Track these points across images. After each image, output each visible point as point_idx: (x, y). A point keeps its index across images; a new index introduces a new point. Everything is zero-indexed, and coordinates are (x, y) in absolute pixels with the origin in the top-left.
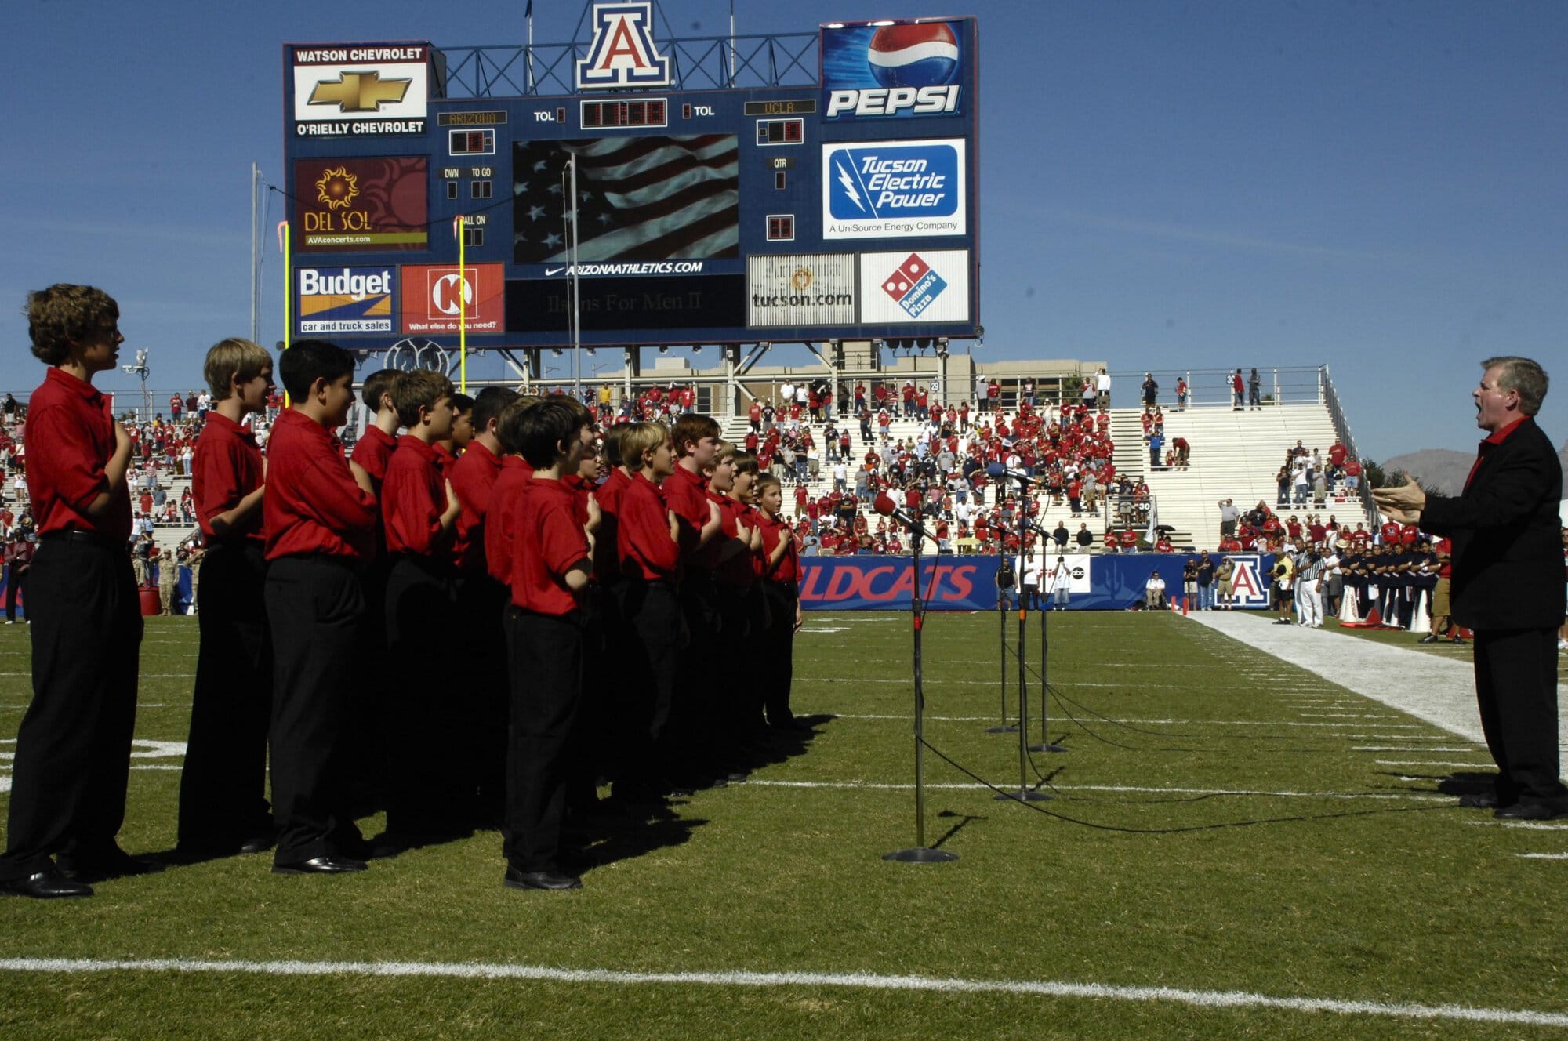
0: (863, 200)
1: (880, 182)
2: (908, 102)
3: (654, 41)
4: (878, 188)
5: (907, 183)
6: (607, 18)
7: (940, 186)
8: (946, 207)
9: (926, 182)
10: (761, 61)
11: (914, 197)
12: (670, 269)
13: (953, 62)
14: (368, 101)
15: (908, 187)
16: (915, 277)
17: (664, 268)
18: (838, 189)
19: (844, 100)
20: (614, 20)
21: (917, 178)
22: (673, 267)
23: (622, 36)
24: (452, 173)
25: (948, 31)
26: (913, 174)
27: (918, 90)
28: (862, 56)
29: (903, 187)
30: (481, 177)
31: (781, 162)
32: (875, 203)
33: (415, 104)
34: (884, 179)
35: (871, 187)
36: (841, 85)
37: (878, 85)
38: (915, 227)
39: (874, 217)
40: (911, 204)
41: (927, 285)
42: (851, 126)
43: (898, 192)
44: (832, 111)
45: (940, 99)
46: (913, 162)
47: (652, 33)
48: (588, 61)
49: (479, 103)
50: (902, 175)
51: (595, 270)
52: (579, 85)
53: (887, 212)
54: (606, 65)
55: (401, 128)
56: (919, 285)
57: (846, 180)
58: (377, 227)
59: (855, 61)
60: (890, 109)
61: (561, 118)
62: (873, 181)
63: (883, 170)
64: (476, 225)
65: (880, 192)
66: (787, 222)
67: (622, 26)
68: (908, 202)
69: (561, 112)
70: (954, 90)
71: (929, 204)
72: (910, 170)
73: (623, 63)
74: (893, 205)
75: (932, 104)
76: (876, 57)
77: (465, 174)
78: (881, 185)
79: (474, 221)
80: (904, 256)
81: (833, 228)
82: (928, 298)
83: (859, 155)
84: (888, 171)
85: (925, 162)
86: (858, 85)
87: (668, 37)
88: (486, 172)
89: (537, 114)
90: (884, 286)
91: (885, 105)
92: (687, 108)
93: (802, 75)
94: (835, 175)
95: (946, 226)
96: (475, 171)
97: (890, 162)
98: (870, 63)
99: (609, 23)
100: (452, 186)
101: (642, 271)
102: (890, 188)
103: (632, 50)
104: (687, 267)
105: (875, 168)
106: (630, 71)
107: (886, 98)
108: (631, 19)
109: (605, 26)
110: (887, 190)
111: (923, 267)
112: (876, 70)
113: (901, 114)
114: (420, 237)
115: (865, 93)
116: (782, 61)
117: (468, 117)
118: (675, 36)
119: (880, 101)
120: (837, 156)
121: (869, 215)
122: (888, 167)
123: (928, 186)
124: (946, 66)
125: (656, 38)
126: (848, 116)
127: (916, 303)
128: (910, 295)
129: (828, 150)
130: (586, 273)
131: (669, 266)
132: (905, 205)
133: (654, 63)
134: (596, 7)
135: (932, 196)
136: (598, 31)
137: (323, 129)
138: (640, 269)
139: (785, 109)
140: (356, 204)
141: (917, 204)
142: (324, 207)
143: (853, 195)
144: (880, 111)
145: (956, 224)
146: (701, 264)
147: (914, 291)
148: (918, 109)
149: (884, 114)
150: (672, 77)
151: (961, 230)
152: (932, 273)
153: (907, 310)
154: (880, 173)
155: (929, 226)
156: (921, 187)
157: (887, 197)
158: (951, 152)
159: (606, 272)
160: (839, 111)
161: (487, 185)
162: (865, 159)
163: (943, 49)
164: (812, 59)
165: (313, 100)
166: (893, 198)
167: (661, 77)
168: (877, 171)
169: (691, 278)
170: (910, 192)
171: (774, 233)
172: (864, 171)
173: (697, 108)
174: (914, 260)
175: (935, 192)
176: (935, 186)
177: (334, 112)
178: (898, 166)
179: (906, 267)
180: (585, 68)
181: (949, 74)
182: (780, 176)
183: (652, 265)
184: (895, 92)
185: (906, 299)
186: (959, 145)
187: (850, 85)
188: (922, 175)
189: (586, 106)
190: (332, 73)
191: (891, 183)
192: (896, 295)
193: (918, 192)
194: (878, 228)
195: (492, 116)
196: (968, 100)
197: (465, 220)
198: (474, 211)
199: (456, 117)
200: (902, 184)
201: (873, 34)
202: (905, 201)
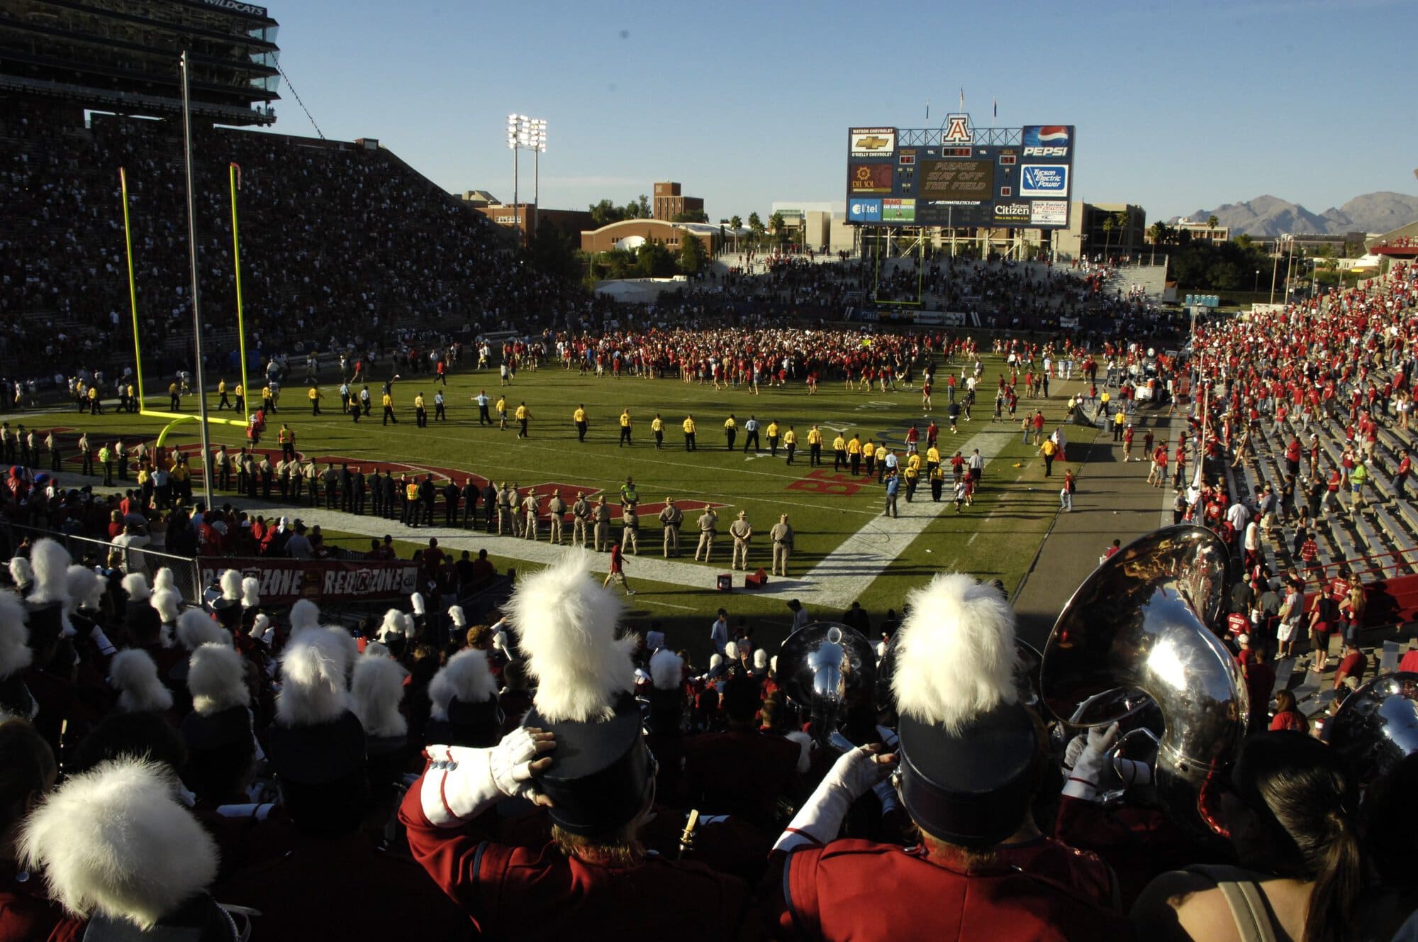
0: (1034, 183)
2: (1050, 152)
6: (953, 121)
7: (1059, 180)
8: (1061, 187)
9: (1055, 179)
10: (1003, 137)
13: (1066, 139)
14: (874, 146)
15: (1049, 180)
17: (968, 203)
18: (1026, 179)
19: (1030, 150)
20: (955, 122)
21: (1052, 177)
23: (958, 127)
24: (900, 170)
25: (1064, 130)
26: (1050, 176)
27: (1054, 148)
28: (1036, 137)
31: (1007, 170)
33: (890, 147)
34: (1041, 177)
35: (1037, 179)
36: (1029, 146)
37: (1041, 146)
38: (1050, 193)
40: (1049, 186)
42: (1031, 159)
43: (1045, 182)
44: (1025, 154)
45: (1061, 152)
46: (1051, 172)
48: (946, 135)
49: (910, 147)
50: (1047, 176)
52: (943, 142)
53: (1041, 188)
54: (952, 136)
55: (884, 155)
57: (1028, 177)
58: (876, 186)
59: (1034, 138)
61: (935, 153)
62: (1037, 177)
64: (908, 187)
65: (1039, 181)
66: (1008, 190)
67: (958, 124)
69: (935, 151)
70: (1066, 149)
71: (1055, 186)
72: (1050, 174)
73: (957, 136)
74: (1043, 186)
75: (1058, 153)
76: (1040, 137)
77: (905, 170)
78: (1040, 179)
79: (907, 185)
81: (1024, 192)
83: (1033, 169)
84: (1042, 174)
85: (1055, 172)
86: (1034, 146)
87: (973, 128)
88: (911, 170)
89: (928, 152)
91: (1043, 153)
92: (977, 151)
93: (1016, 140)
94: (1025, 174)
95: (1060, 193)
96: (908, 169)
97: (1043, 172)
98: (1039, 139)
100: (900, 174)
101: (960, 204)
103: (961, 132)
104: (974, 203)
106: (960, 139)
107: (1043, 150)
108: (961, 122)
109: (952, 124)
110: (1042, 180)
112: (1041, 141)
113: (1048, 156)
114: (889, 190)
115: (1036, 149)
116: (1010, 137)
117: (906, 152)
118: (975, 128)
119: (1041, 151)
120: (1026, 169)
121: (1035, 188)
124: (1064, 141)
127: (1049, 218)
129: (1023, 166)
130: (941, 203)
133: (967, 136)
134: (950, 118)
135: (1056, 183)
136: (950, 125)
137: (860, 155)
139: (1010, 153)
140: (870, 179)
141: (1051, 186)
142: (859, 179)
143: (1031, 182)
145: (1064, 193)
146: (979, 202)
148: (1053, 154)
149: (1042, 156)
151: (1065, 195)
153: (1047, 220)
155: (1055, 193)
156: (1053, 180)
158: (1063, 170)
160: (1027, 154)
161: (911, 174)
162: (1035, 170)
163: (1063, 135)
164: (1019, 137)
165: (858, 145)
166: (1043, 183)
167: (970, 141)
168: (1039, 174)
169: (976, 206)
170: (1049, 182)
171: (1004, 193)
172: (1035, 174)
173: (981, 151)
174: (1049, 204)
175: (1058, 182)
177: (864, 149)
178: (1046, 173)
180: (945, 137)
181: (1065, 143)
182: (1007, 175)
183: (963, 202)
184: (1046, 149)
186: (1066, 167)
187: (1032, 146)
188: (1054, 176)
189: (945, 149)
190: (864, 137)
191: (1044, 179)
193: (1052, 182)
194: (1038, 193)
195: (914, 152)
196: (1070, 153)
197: (904, 185)
198: (907, 182)
199: (902, 152)
200: (1047, 179)
201: (1040, 129)
202: (1047, 185)
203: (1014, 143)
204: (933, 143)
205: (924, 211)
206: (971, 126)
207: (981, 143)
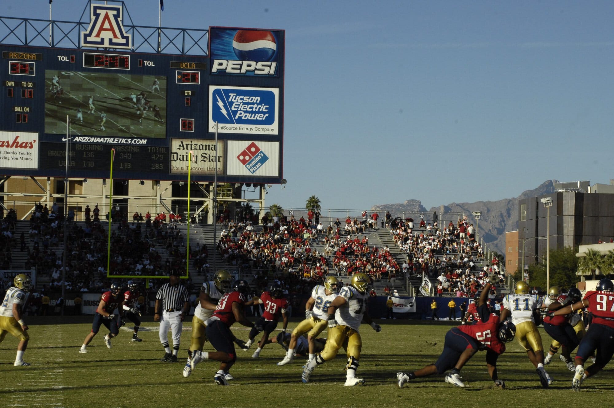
0: (229, 114)
1: (238, 106)
2: (252, 68)
3: (124, 26)
4: (236, 109)
5: (250, 108)
6: (98, 11)
7: (267, 110)
8: (269, 121)
9: (260, 108)
11: (254, 115)
12: (130, 142)
13: (274, 51)
15: (251, 110)
16: (253, 154)
17: (126, 141)
18: (216, 108)
19: (221, 64)
20: (102, 13)
21: (255, 106)
22: (131, 141)
23: (107, 22)
24: (11, 84)
25: (272, 36)
26: (253, 104)
27: (257, 63)
28: (230, 44)
29: (248, 110)
30: (27, 87)
31: (188, 93)
32: (235, 116)
34: (239, 105)
35: (233, 109)
36: (219, 57)
37: (237, 58)
38: (254, 130)
39: (234, 123)
40: (252, 118)
41: (259, 158)
42: (224, 78)
43: (246, 112)
44: (214, 69)
45: (266, 68)
46: (254, 98)
47: (122, 21)
48: (88, 32)
49: (26, 48)
50: (248, 104)
51: (89, 140)
52: (82, 44)
53: (240, 121)
54: (98, 35)
56: (255, 158)
57: (220, 104)
59: (226, 46)
60: (243, 71)
61: (73, 60)
62: (234, 105)
63: (239, 101)
64: (24, 112)
65: (237, 111)
66: (190, 123)
67: (107, 17)
68: (251, 117)
69: (72, 57)
70: (274, 64)
71: (261, 119)
72: (252, 102)
73: (107, 35)
74: (243, 118)
75: (264, 70)
77: (18, 84)
78: (238, 108)
79: (23, 109)
80: (248, 143)
81: (213, 127)
82: (259, 164)
83: (227, 92)
84: (242, 101)
85: (259, 98)
86: (227, 58)
87: (132, 25)
88: (30, 85)
89: (59, 57)
90: (238, 157)
91: (240, 69)
92: (140, 61)
94: (215, 101)
95: (269, 130)
96: (24, 84)
97: (242, 97)
98: (234, 48)
99: (99, 14)
100: (10, 91)
101: (115, 142)
102: (242, 109)
103: (112, 29)
104: (138, 142)
105: (235, 99)
106: (110, 40)
107: (241, 65)
108: (111, 13)
109: (97, 16)
110: (241, 110)
111: (257, 149)
112: (237, 51)
113: (248, 74)
115: (231, 62)
117: (20, 55)
118: (134, 25)
119: (238, 67)
120: (216, 92)
121: (232, 122)
122: (241, 99)
123: (261, 110)
124: (270, 53)
125: (124, 24)
126: (222, 73)
127: (254, 166)
128: (250, 163)
129: (212, 88)
130: (84, 141)
131: (129, 140)
132: (249, 118)
133: (123, 37)
134: (93, 5)
135: (263, 115)
136: (93, 18)
138: (114, 141)
139: (190, 66)
141: (255, 118)
143: (224, 112)
144: (238, 71)
145: (273, 129)
146: (146, 140)
147: (253, 160)
148: (256, 72)
149: (240, 73)
150: (133, 45)
151: (276, 132)
152: (262, 152)
153: (249, 170)
154: (237, 102)
155: (261, 129)
156: (257, 110)
157: (241, 114)
158: (272, 94)
159: (95, 141)
160: (218, 70)
161: (30, 92)
162: (230, 94)
163: (269, 44)
164: (204, 43)
166: (243, 115)
167: (127, 44)
168: (236, 101)
169: (141, 146)
170: (252, 112)
171: (184, 127)
172: (230, 100)
173: (146, 62)
174: (253, 145)
175: (264, 113)
176: (264, 110)
178: (246, 99)
179: (249, 148)
180: (86, 36)
181: (272, 56)
182: (188, 100)
183: (120, 139)
184: (245, 63)
185: (249, 164)
186: (276, 91)
187: (223, 58)
188: (258, 104)
189: (86, 55)
191: (242, 107)
192: (244, 162)
193: (256, 113)
194: (236, 129)
195: (33, 56)
196: (280, 70)
197: (17, 109)
198: (23, 106)
199: (12, 55)
200: (248, 108)
201: (236, 33)
202: (249, 116)
203: (196, 51)
204: (66, 44)
205: (53, 153)
206: (127, 22)
207: (145, 49)
